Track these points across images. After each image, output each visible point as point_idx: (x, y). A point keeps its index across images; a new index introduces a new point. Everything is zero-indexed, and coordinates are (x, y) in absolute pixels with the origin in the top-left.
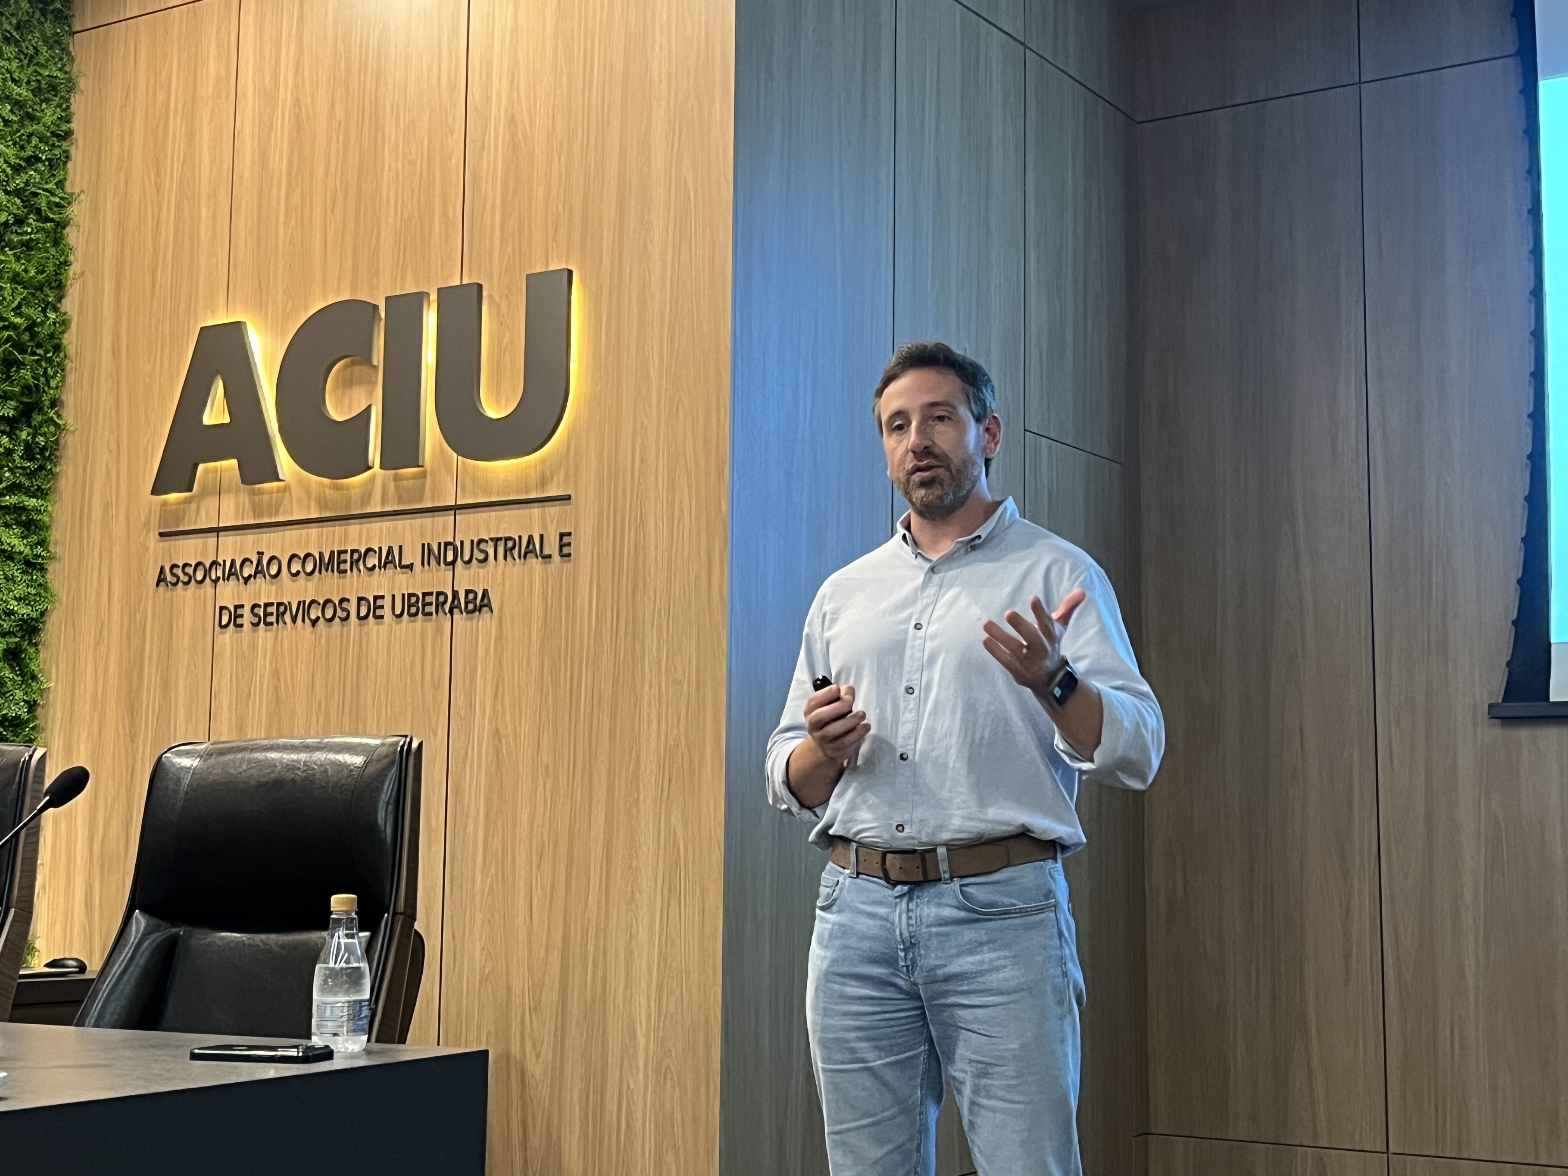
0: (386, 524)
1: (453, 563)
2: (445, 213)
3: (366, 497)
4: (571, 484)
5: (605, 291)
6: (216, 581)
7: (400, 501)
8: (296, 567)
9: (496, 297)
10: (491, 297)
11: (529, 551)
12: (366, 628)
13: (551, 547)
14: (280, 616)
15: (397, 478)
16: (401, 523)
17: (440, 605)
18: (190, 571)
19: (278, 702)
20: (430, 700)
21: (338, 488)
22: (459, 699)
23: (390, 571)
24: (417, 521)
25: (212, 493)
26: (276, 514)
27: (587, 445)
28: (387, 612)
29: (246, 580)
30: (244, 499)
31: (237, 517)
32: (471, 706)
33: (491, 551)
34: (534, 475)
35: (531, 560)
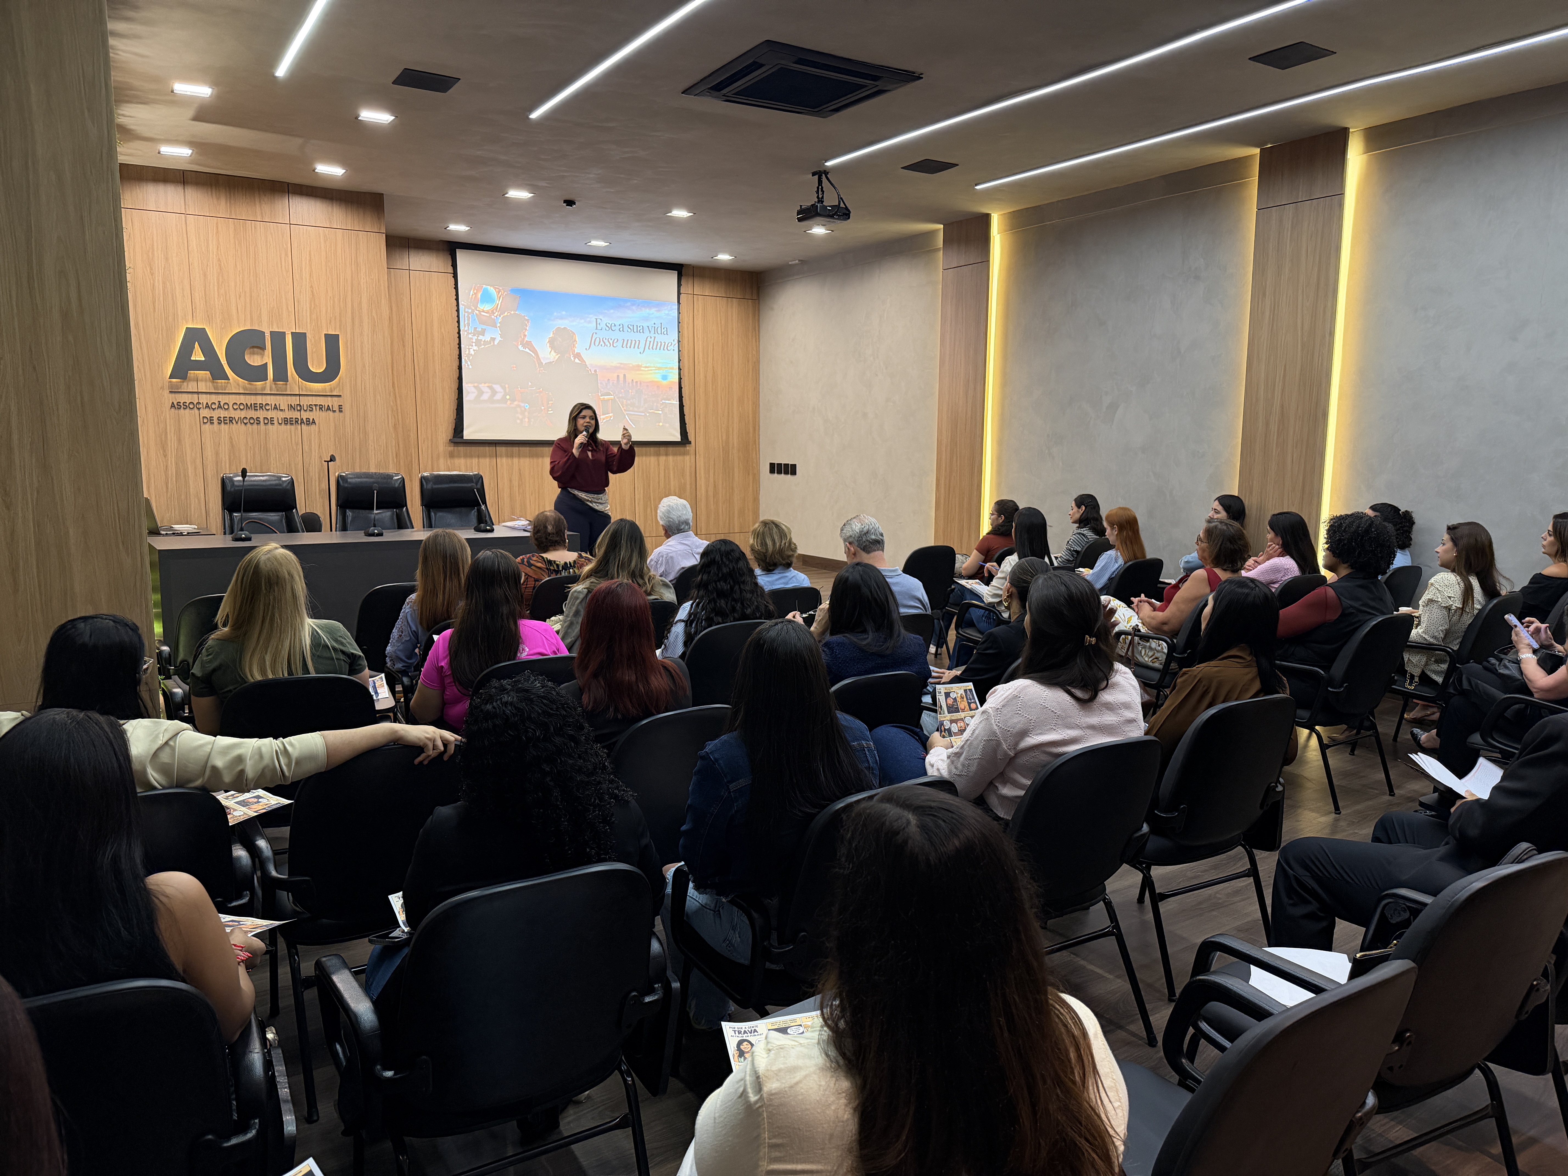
0: (272, 397)
1: (300, 410)
2: (287, 311)
3: (264, 388)
4: (341, 392)
5: (349, 342)
6: (199, 409)
7: (277, 390)
8: (235, 407)
10: (311, 337)
11: (328, 409)
12: (267, 427)
13: (336, 408)
14: (231, 421)
15: (275, 384)
16: (278, 397)
17: (297, 422)
18: (187, 404)
19: (232, 446)
20: (295, 447)
21: (251, 384)
22: (306, 448)
23: (276, 411)
24: (285, 397)
25: (193, 381)
26: (225, 390)
27: (346, 382)
28: (275, 422)
29: (214, 409)
30: (210, 384)
31: (206, 389)
32: (310, 450)
33: (314, 408)
34: (328, 389)
35: (329, 412)
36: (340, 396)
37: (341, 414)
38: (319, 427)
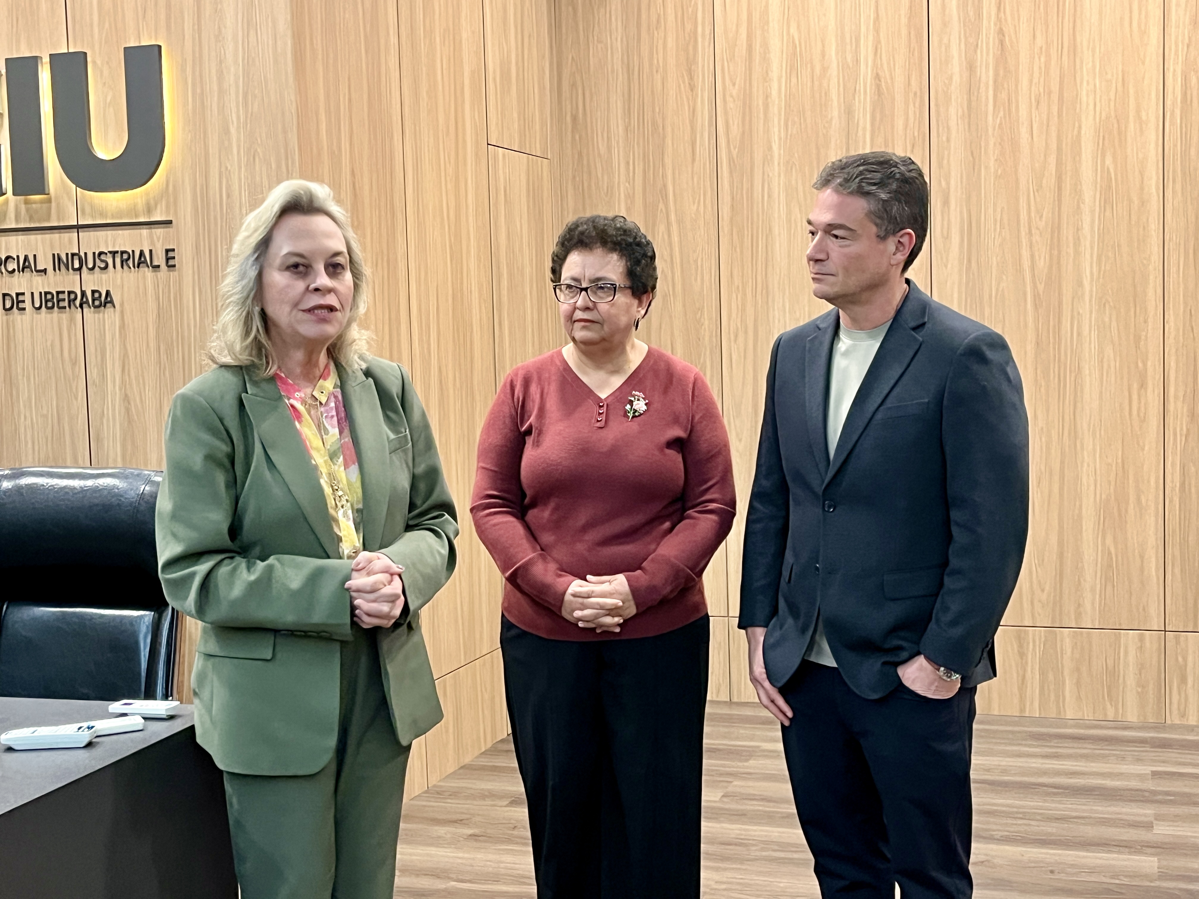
0: (21, 238)
1: (80, 269)
3: (3, 216)
4: (172, 211)
5: (187, 64)
7: (31, 219)
9: (99, 62)
10: (94, 62)
11: (141, 262)
12: (11, 317)
15: (26, 202)
16: (33, 237)
17: (71, 302)
20: (70, 372)
22: (93, 373)
23: (27, 273)
24: (48, 236)
27: (183, 182)
28: (28, 305)
32: (103, 377)
33: (110, 261)
34: (141, 204)
35: (144, 269)
36: (170, 222)
37: (174, 274)
38: (122, 313)
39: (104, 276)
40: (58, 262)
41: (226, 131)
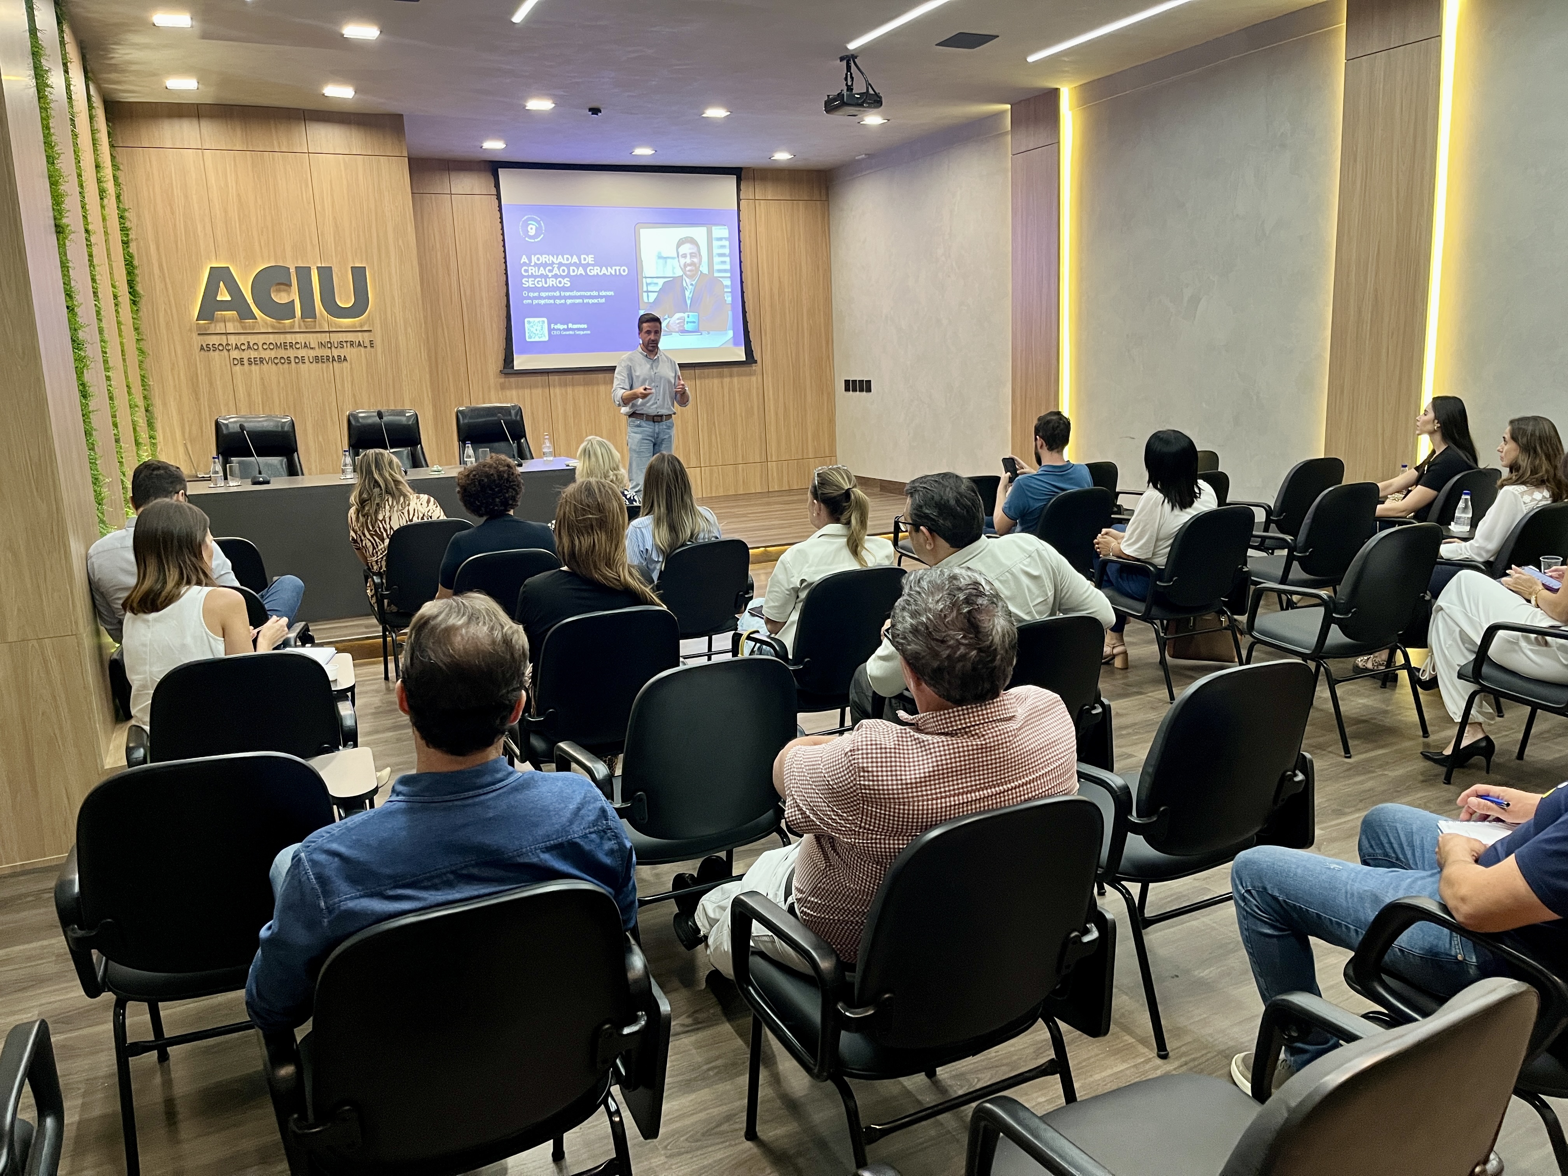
0: (302, 335)
1: (331, 348)
2: (311, 242)
3: (292, 326)
4: (372, 327)
5: (376, 274)
6: (228, 350)
7: (306, 328)
8: (265, 347)
9: (339, 271)
10: (337, 271)
11: (360, 345)
12: (298, 366)
13: (367, 344)
14: (261, 362)
15: (304, 321)
16: (307, 335)
17: (328, 359)
18: (216, 346)
19: (264, 387)
20: (327, 386)
21: (279, 323)
22: (339, 386)
23: (306, 349)
24: (315, 335)
25: (221, 321)
26: (253, 329)
27: (376, 316)
28: (306, 361)
29: (243, 350)
30: (237, 324)
31: (235, 330)
32: (344, 388)
34: (357, 324)
35: (360, 348)
36: (370, 331)
37: (372, 349)
38: (351, 364)
39: (342, 350)
40: (322, 345)
41: (393, 298)
